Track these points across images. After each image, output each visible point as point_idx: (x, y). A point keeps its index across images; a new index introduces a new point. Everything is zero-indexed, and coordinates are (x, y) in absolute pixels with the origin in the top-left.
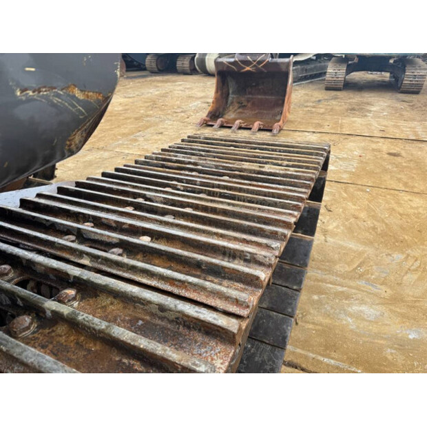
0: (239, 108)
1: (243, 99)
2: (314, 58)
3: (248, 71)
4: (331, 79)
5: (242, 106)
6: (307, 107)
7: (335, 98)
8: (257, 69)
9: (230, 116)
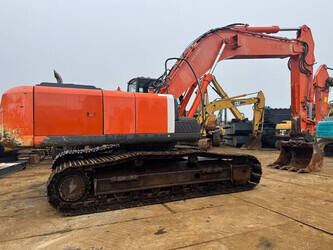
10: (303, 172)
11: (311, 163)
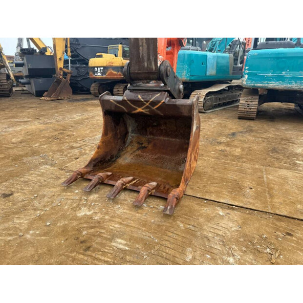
0: (138, 149)
1: (144, 139)
2: (227, 88)
3: (140, 114)
4: (243, 110)
5: (142, 148)
6: (220, 143)
7: (250, 131)
8: (152, 111)
9: (125, 159)
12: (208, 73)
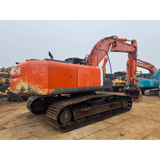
8: (133, 90)
10: (137, 102)
11: (139, 98)
12: (150, 85)
